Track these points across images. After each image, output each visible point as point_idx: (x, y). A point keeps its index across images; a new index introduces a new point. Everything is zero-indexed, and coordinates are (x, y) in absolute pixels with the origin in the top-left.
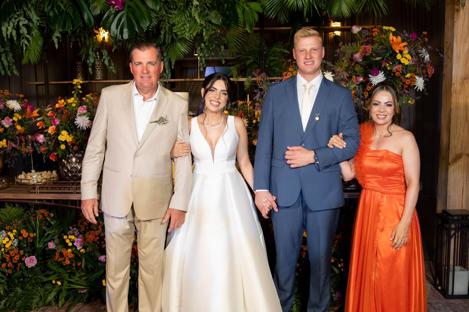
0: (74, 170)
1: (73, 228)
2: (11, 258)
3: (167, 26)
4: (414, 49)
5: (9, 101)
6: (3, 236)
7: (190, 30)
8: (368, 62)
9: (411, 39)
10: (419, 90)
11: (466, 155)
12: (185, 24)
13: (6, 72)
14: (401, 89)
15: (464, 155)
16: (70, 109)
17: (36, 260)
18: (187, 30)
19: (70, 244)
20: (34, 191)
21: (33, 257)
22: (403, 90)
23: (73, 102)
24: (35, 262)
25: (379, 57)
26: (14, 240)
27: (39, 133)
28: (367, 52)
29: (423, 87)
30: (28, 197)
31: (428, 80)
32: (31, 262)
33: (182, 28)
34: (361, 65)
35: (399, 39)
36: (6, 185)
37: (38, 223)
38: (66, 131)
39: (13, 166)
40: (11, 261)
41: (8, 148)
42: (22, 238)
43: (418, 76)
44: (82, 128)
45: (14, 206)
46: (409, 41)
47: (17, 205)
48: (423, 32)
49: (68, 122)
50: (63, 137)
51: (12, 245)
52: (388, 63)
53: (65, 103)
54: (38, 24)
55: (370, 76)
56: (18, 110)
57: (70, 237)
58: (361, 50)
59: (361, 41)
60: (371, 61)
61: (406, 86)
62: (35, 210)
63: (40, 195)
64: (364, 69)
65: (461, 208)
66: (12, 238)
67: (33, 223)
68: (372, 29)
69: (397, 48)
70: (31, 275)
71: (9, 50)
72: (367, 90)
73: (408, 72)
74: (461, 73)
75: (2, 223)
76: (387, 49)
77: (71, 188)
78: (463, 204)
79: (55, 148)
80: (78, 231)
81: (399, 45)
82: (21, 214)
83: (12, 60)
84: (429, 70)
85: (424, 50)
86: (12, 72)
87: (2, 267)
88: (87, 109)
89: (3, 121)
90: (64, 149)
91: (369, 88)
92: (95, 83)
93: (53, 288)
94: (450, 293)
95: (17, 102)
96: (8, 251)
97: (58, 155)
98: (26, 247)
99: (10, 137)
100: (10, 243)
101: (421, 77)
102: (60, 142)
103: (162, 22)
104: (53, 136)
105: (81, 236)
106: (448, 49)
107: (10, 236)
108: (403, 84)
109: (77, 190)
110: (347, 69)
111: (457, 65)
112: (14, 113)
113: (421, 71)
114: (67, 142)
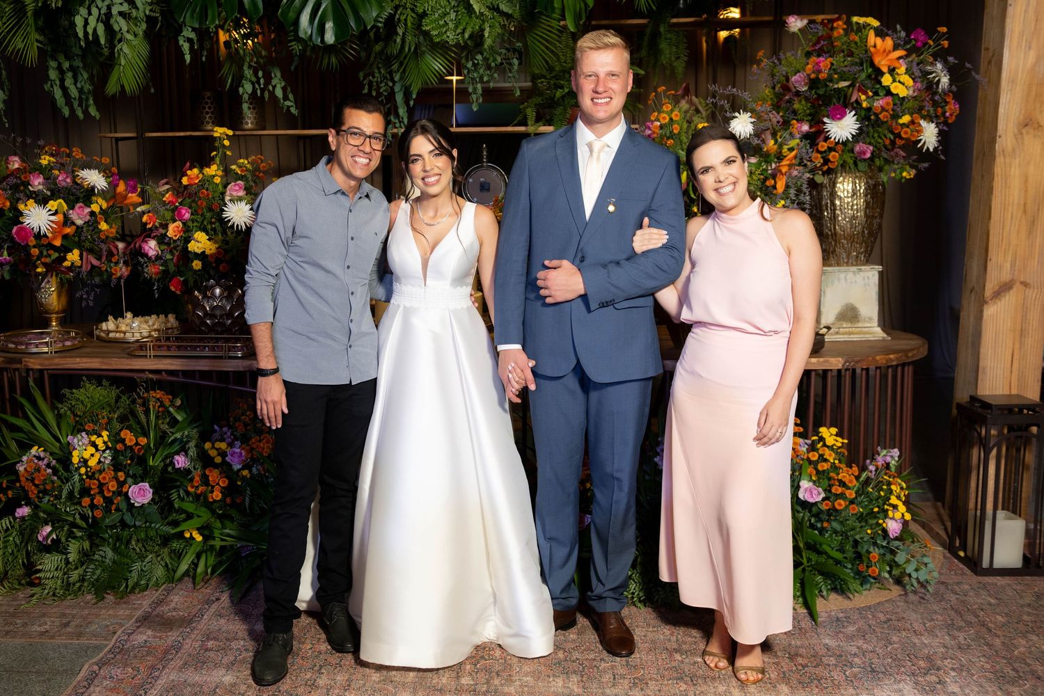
0: (218, 313)
1: (221, 427)
2: (101, 486)
3: (409, 18)
4: (918, 64)
5: (83, 170)
6: (83, 444)
7: (456, 27)
8: (821, 92)
9: (913, 42)
10: (928, 148)
11: (1022, 283)
12: (446, 14)
13: (72, 110)
14: (890, 147)
15: (1018, 284)
16: (211, 188)
17: (151, 490)
18: (451, 25)
19: (218, 460)
20: (142, 353)
21: (144, 486)
22: (892, 150)
23: (217, 175)
24: (149, 496)
25: (845, 80)
26: (104, 451)
27: (146, 237)
28: (820, 71)
29: (935, 143)
30: (130, 365)
31: (945, 128)
32: (141, 494)
33: (442, 23)
34: (807, 99)
35: (889, 42)
36: (79, 341)
37: (152, 417)
38: (204, 234)
39: (91, 304)
40: (101, 492)
41: (84, 266)
42: (123, 448)
43: (925, 120)
44: (238, 225)
45: (100, 384)
46: (908, 47)
47: (105, 382)
48: (939, 29)
49: (208, 215)
50: (197, 243)
51: (100, 462)
52: (865, 93)
53: (201, 176)
54: (147, 12)
55: (825, 120)
56: (102, 190)
57: (218, 445)
58: (810, 66)
59: (807, 49)
60: (829, 89)
61: (899, 142)
62: (147, 391)
63: (157, 361)
64: (813, 106)
65: (1006, 392)
66: (101, 446)
67: (143, 417)
68: (832, 21)
69: (883, 62)
70: (140, 521)
71: (81, 65)
72: (820, 149)
73: (906, 111)
74: (1017, 115)
75: (77, 419)
76: (862, 64)
77: (217, 346)
78: (1013, 385)
79: (178, 268)
80: (231, 434)
81: (887, 55)
82: (113, 401)
83: (88, 86)
84: (950, 109)
85: (939, 66)
86: (86, 112)
87: (83, 504)
88: (246, 189)
89: (71, 211)
90: (199, 270)
91: (823, 146)
92: (260, 135)
93: (185, 546)
94: (986, 564)
95: (99, 172)
96: (94, 473)
97: (185, 282)
98: (130, 465)
99: (87, 245)
100: (98, 455)
101: (933, 122)
102: (190, 256)
103: (401, 9)
104: (179, 243)
105: (238, 443)
106: (990, 62)
107: (97, 443)
108: (895, 138)
109: (229, 351)
110: (776, 107)
111: (1009, 96)
112: (94, 195)
113: (932, 110)
114: (207, 255)
